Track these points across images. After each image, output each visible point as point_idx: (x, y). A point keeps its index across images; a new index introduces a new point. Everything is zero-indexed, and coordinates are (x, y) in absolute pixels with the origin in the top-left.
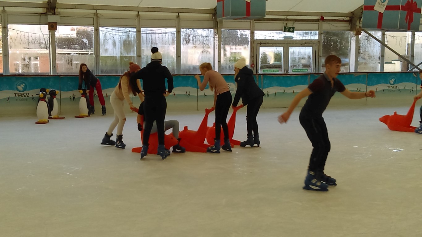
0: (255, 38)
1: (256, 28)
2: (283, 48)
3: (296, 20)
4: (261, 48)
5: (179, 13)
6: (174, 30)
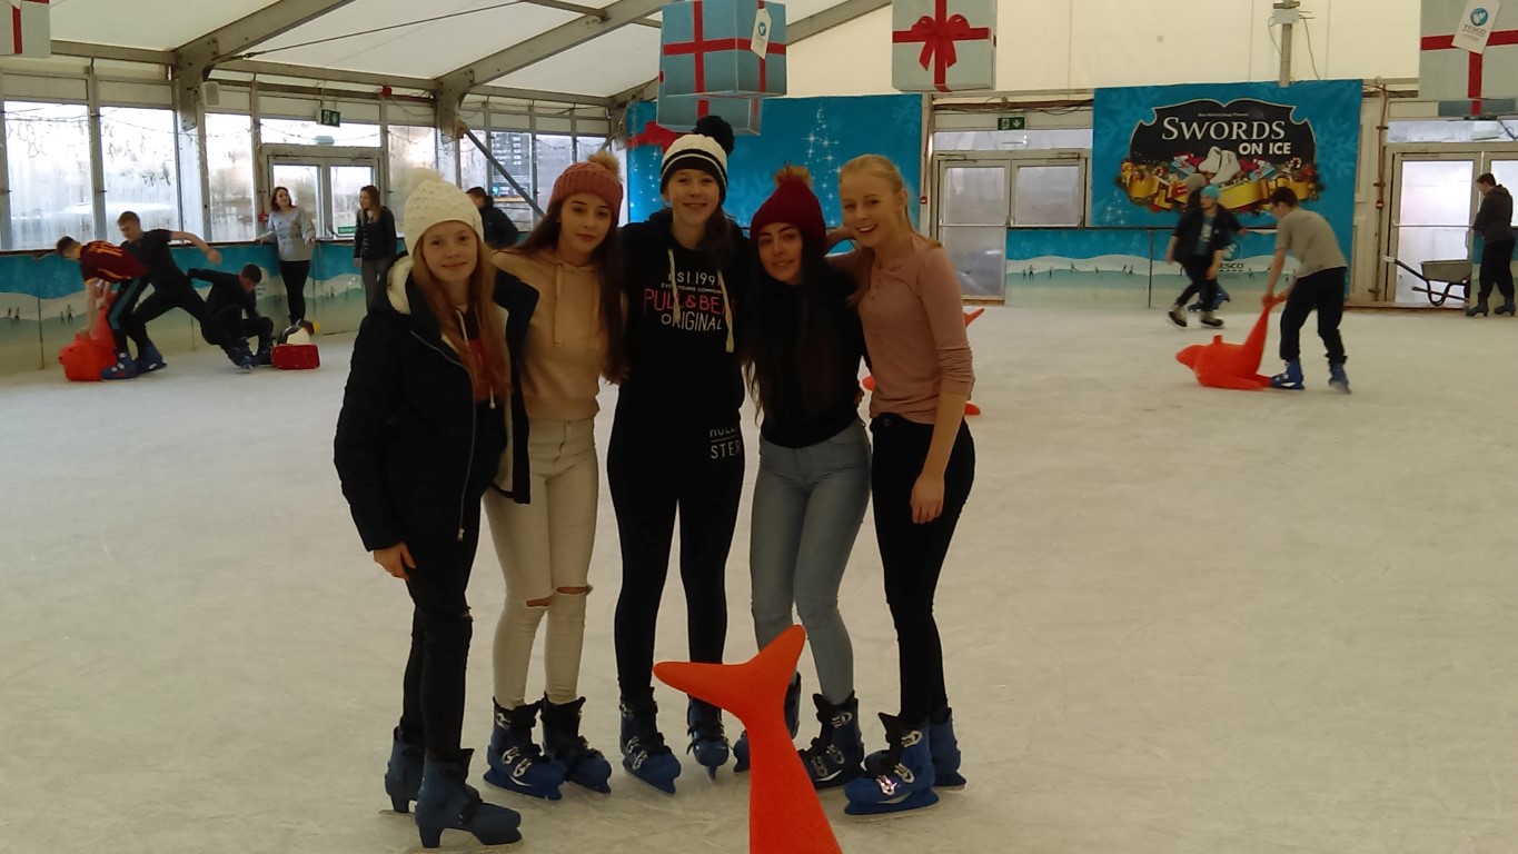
0: (264, 139)
1: (263, 111)
2: (315, 168)
3: (337, 93)
4: (276, 168)
5: (96, 60)
6: (83, 110)
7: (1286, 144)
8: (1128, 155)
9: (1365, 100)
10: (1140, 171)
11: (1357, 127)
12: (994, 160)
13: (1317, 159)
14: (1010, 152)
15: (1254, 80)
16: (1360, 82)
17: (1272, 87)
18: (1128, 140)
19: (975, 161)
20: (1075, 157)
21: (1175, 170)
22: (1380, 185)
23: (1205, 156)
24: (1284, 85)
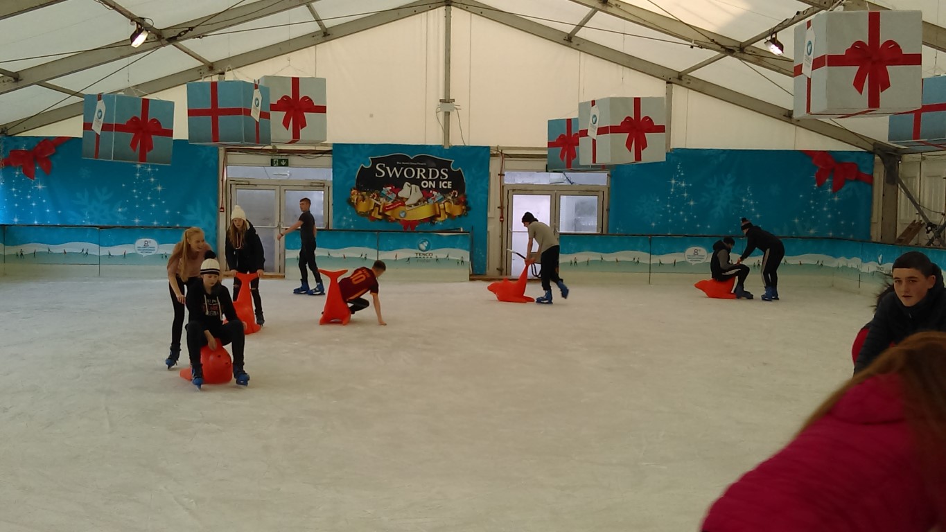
7: (449, 182)
8: (355, 186)
9: (491, 158)
10: (362, 195)
11: (487, 174)
12: (269, 185)
13: (466, 192)
14: (280, 181)
15: (429, 143)
16: (488, 148)
17: (440, 148)
18: (355, 176)
19: (256, 185)
20: (320, 186)
21: (384, 196)
22: (501, 208)
23: (402, 188)
24: (447, 147)
